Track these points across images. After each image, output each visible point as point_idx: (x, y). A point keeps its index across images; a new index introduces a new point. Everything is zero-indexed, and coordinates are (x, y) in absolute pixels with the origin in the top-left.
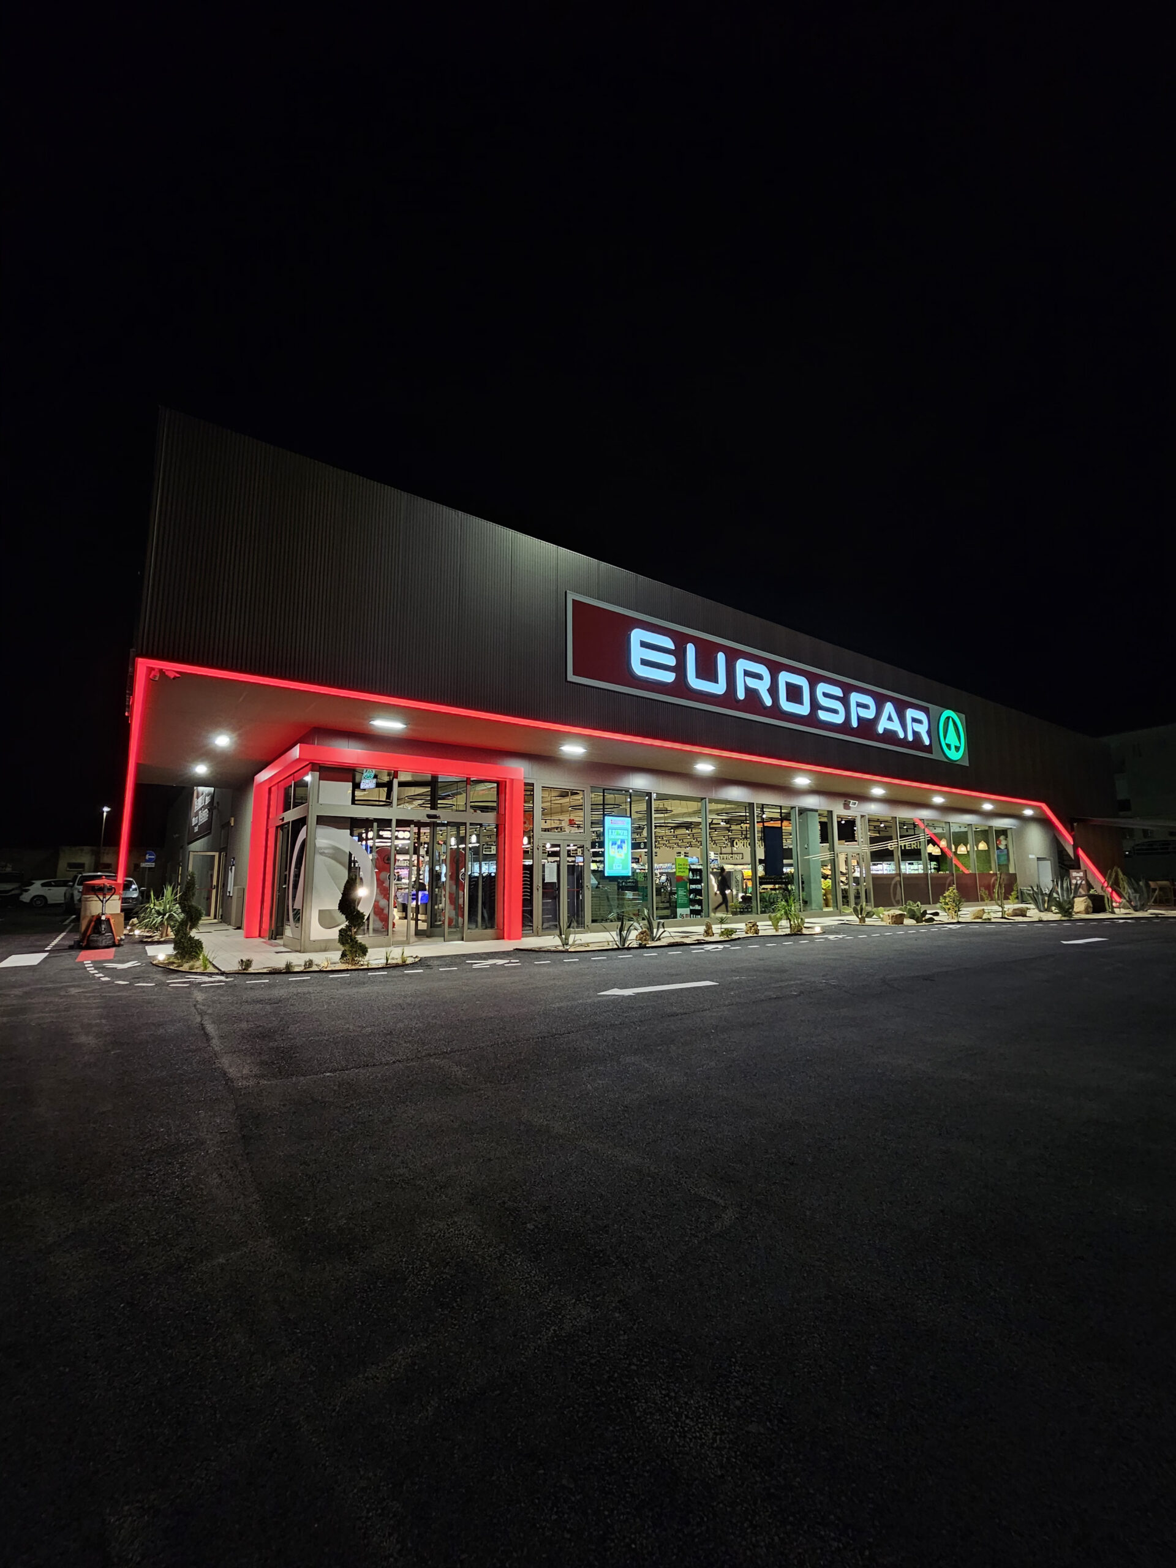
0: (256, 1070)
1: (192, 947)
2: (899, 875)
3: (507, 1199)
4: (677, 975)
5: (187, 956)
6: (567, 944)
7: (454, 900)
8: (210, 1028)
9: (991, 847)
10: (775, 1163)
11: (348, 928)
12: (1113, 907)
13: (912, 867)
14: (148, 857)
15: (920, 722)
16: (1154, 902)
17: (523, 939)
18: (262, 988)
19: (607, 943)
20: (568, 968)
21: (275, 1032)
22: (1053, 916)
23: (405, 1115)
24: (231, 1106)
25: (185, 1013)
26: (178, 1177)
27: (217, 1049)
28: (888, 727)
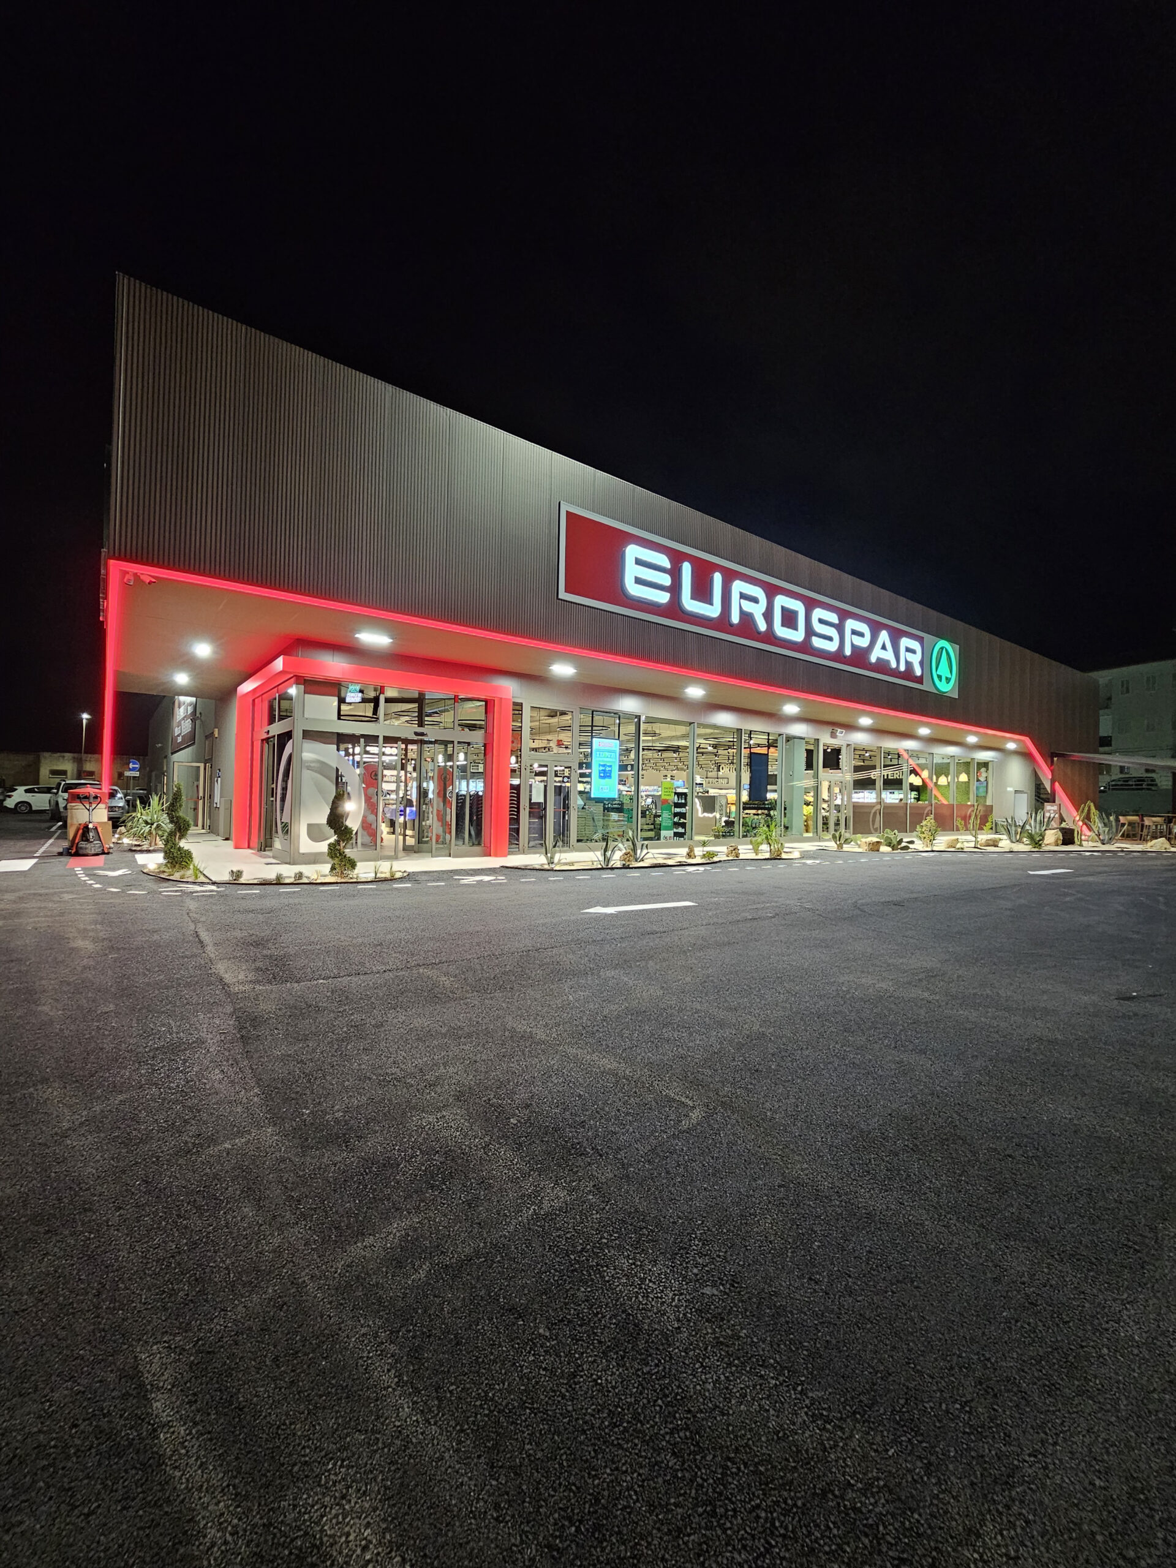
0: (251, 976)
1: (182, 857)
2: (880, 804)
3: (492, 1097)
4: (658, 895)
5: (177, 866)
6: (552, 863)
7: (441, 817)
8: (204, 936)
9: (971, 779)
10: (742, 1069)
11: (338, 842)
12: (1081, 840)
13: (893, 796)
14: (131, 766)
15: (913, 652)
16: (1121, 837)
17: (509, 857)
18: (253, 898)
19: (592, 863)
20: (551, 886)
21: (268, 940)
22: (1024, 847)
23: (395, 1020)
24: (229, 1009)
25: (179, 921)
26: (181, 1072)
27: (212, 956)
28: (881, 656)
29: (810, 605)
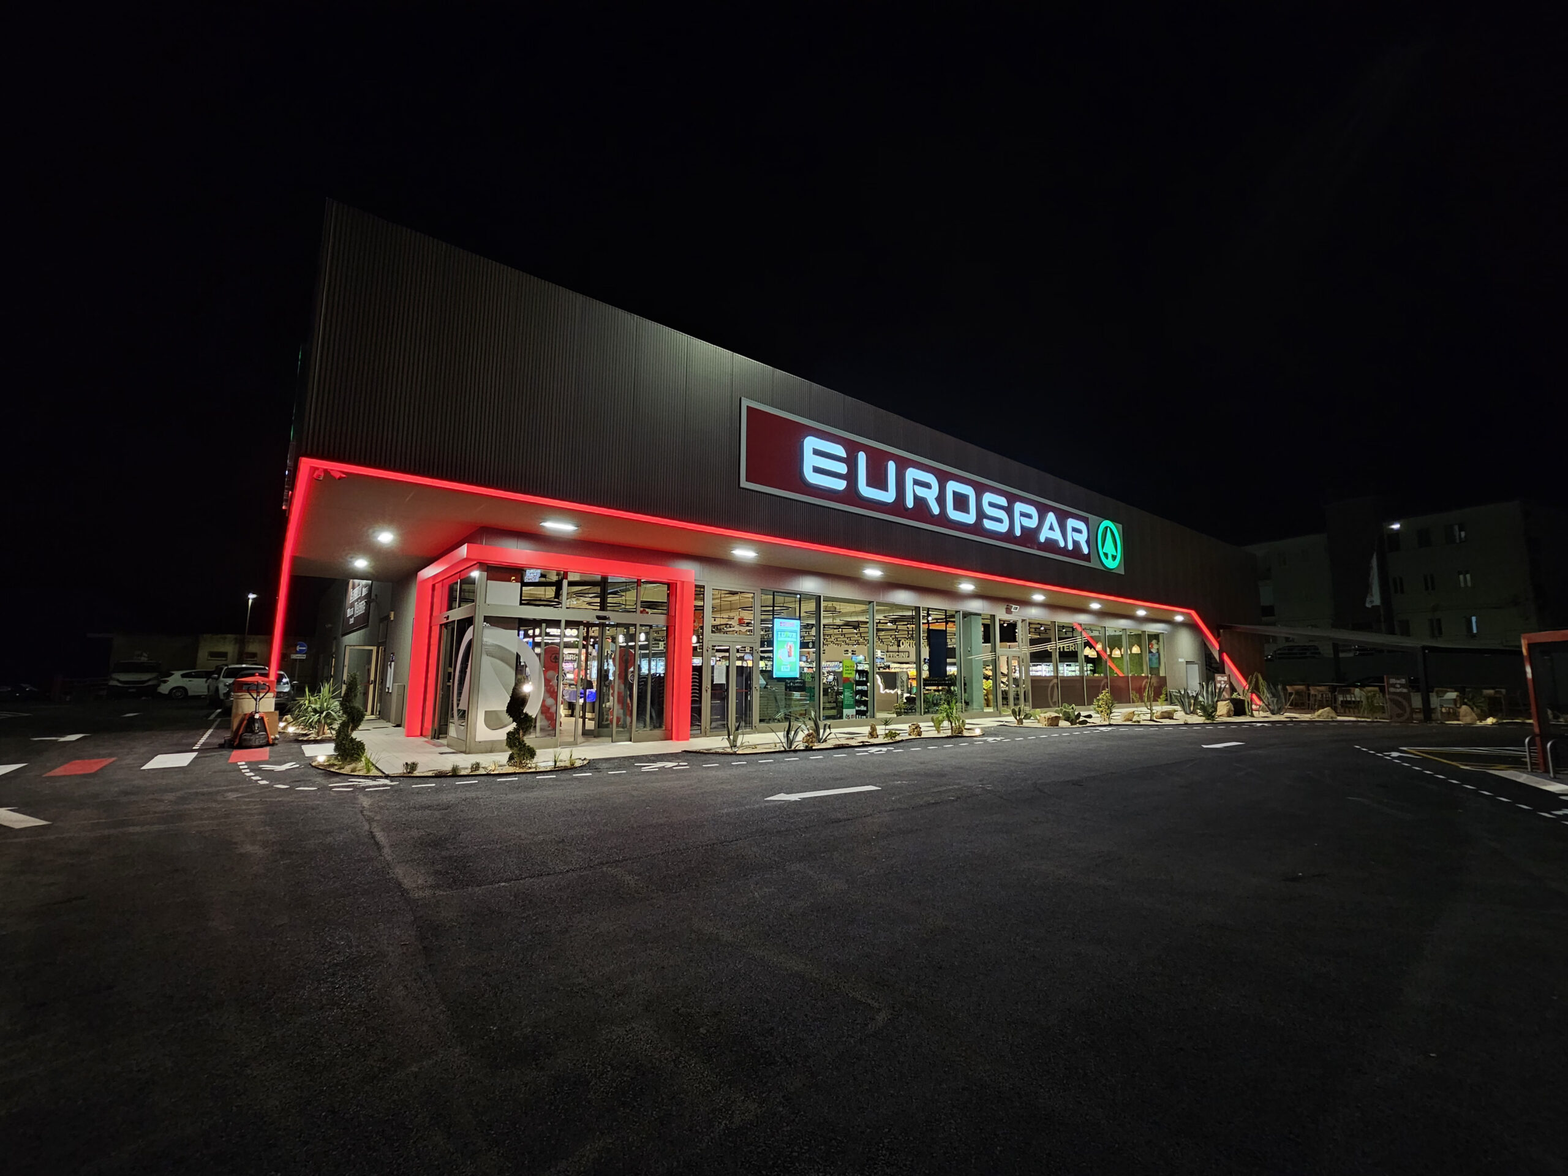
0: (431, 880)
1: (354, 749)
2: (1057, 677)
3: (680, 1005)
4: (842, 779)
5: (348, 759)
6: (735, 746)
7: (621, 701)
8: (380, 836)
9: (1143, 650)
10: (926, 967)
11: (516, 731)
12: (1252, 710)
13: (1070, 668)
14: (298, 648)
15: (1079, 531)
16: (1290, 705)
17: (692, 740)
18: (429, 792)
19: (774, 745)
20: (734, 771)
21: (446, 839)
22: (1197, 719)
23: (581, 925)
24: (410, 918)
25: (353, 820)
26: (363, 989)
27: (389, 858)
28: (1049, 536)
29: (980, 490)
